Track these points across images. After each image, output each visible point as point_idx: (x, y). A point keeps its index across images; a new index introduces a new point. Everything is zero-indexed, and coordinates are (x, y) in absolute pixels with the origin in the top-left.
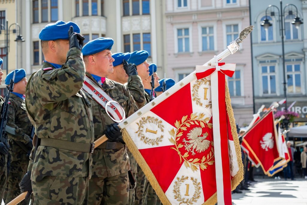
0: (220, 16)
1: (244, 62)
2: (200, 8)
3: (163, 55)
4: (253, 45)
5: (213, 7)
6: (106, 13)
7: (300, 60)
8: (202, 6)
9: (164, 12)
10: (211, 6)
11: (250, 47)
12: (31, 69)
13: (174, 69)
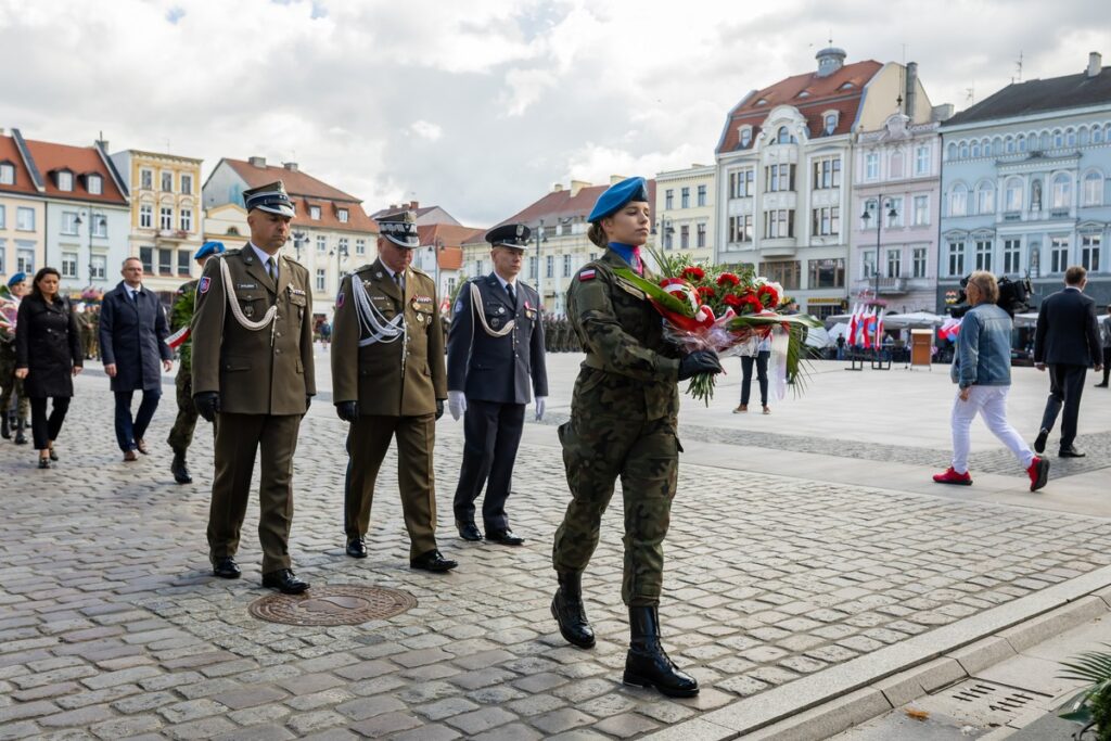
0: (908, 187)
1: (930, 239)
2: (890, 179)
3: (849, 232)
4: (942, 221)
5: (902, 178)
6: (797, 187)
7: (991, 236)
8: (892, 177)
9: (853, 184)
10: (900, 175)
11: (937, 222)
12: (727, 245)
13: (860, 247)
